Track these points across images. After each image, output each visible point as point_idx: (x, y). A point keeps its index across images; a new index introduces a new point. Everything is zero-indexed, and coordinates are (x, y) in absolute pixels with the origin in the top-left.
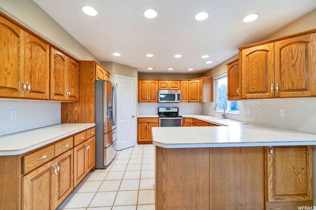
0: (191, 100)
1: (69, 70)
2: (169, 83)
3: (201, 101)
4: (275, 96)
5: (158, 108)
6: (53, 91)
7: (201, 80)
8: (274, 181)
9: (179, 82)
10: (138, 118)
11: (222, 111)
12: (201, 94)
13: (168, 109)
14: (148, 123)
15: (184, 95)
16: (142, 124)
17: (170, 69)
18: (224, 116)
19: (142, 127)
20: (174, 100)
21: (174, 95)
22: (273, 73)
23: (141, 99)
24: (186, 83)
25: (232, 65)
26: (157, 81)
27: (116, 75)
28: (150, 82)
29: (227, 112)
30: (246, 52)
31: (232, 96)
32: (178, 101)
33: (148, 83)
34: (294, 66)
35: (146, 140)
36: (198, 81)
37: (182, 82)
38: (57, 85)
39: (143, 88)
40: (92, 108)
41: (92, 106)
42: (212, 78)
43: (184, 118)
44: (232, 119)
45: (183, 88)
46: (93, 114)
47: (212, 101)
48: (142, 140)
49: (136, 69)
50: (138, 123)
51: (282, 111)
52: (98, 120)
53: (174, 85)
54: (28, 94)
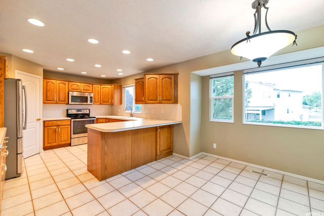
0: (102, 102)
2: (81, 86)
3: (112, 104)
4: (160, 103)
7: (113, 86)
8: (160, 145)
9: (91, 86)
10: (44, 122)
11: (130, 112)
12: (112, 98)
13: (78, 110)
14: (58, 126)
15: (97, 98)
16: (49, 128)
17: (84, 73)
18: (132, 115)
19: (50, 131)
20: (87, 102)
21: (87, 98)
22: (159, 91)
24: (97, 87)
25: (138, 80)
29: (133, 112)
30: (148, 77)
31: (138, 101)
32: (90, 103)
34: (167, 88)
35: (55, 144)
36: (109, 86)
37: (94, 86)
39: (48, 88)
42: (121, 86)
43: (97, 119)
44: (137, 117)
45: (95, 91)
47: (121, 103)
48: (49, 145)
49: (42, 66)
50: (44, 126)
51: (163, 110)
53: (86, 88)
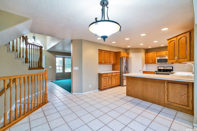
1: (113, 56)
5: (158, 67)
6: (109, 62)
23: (147, 62)
26: (156, 53)
27: (131, 53)
28: (152, 53)
33: (151, 54)
38: (110, 60)
40: (120, 67)
41: (119, 65)
46: (120, 68)
52: (121, 70)
54: (104, 63)
